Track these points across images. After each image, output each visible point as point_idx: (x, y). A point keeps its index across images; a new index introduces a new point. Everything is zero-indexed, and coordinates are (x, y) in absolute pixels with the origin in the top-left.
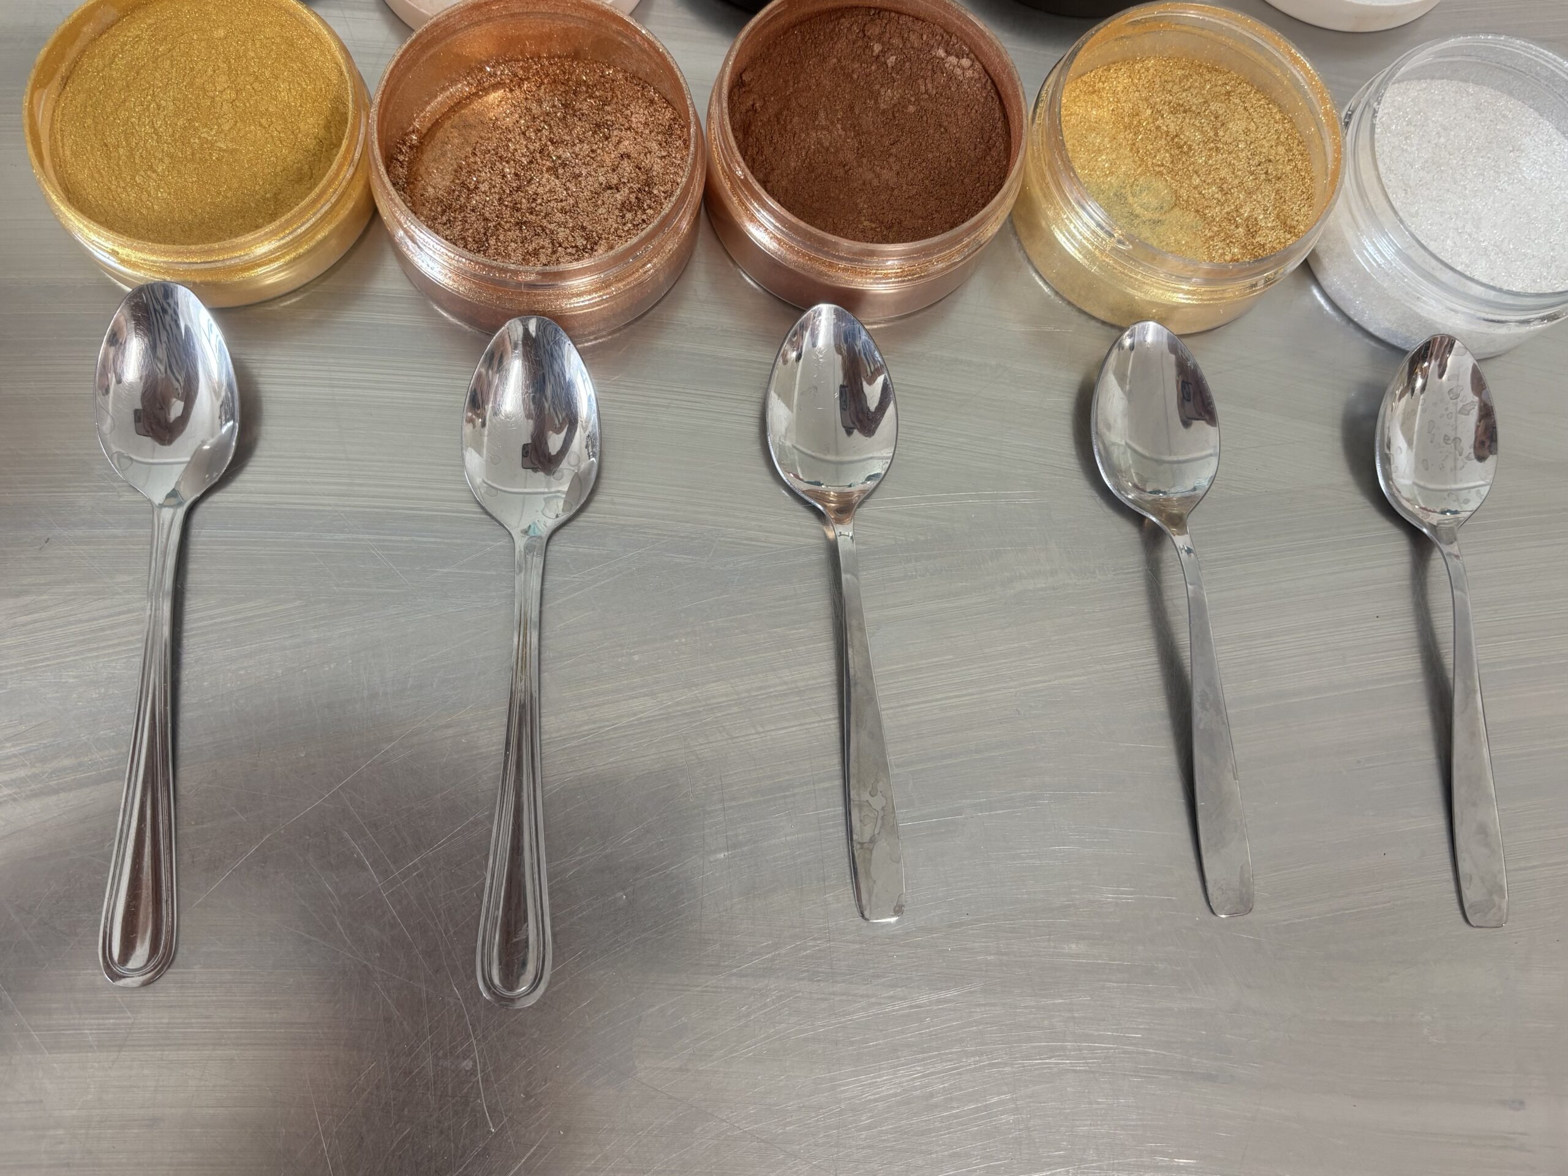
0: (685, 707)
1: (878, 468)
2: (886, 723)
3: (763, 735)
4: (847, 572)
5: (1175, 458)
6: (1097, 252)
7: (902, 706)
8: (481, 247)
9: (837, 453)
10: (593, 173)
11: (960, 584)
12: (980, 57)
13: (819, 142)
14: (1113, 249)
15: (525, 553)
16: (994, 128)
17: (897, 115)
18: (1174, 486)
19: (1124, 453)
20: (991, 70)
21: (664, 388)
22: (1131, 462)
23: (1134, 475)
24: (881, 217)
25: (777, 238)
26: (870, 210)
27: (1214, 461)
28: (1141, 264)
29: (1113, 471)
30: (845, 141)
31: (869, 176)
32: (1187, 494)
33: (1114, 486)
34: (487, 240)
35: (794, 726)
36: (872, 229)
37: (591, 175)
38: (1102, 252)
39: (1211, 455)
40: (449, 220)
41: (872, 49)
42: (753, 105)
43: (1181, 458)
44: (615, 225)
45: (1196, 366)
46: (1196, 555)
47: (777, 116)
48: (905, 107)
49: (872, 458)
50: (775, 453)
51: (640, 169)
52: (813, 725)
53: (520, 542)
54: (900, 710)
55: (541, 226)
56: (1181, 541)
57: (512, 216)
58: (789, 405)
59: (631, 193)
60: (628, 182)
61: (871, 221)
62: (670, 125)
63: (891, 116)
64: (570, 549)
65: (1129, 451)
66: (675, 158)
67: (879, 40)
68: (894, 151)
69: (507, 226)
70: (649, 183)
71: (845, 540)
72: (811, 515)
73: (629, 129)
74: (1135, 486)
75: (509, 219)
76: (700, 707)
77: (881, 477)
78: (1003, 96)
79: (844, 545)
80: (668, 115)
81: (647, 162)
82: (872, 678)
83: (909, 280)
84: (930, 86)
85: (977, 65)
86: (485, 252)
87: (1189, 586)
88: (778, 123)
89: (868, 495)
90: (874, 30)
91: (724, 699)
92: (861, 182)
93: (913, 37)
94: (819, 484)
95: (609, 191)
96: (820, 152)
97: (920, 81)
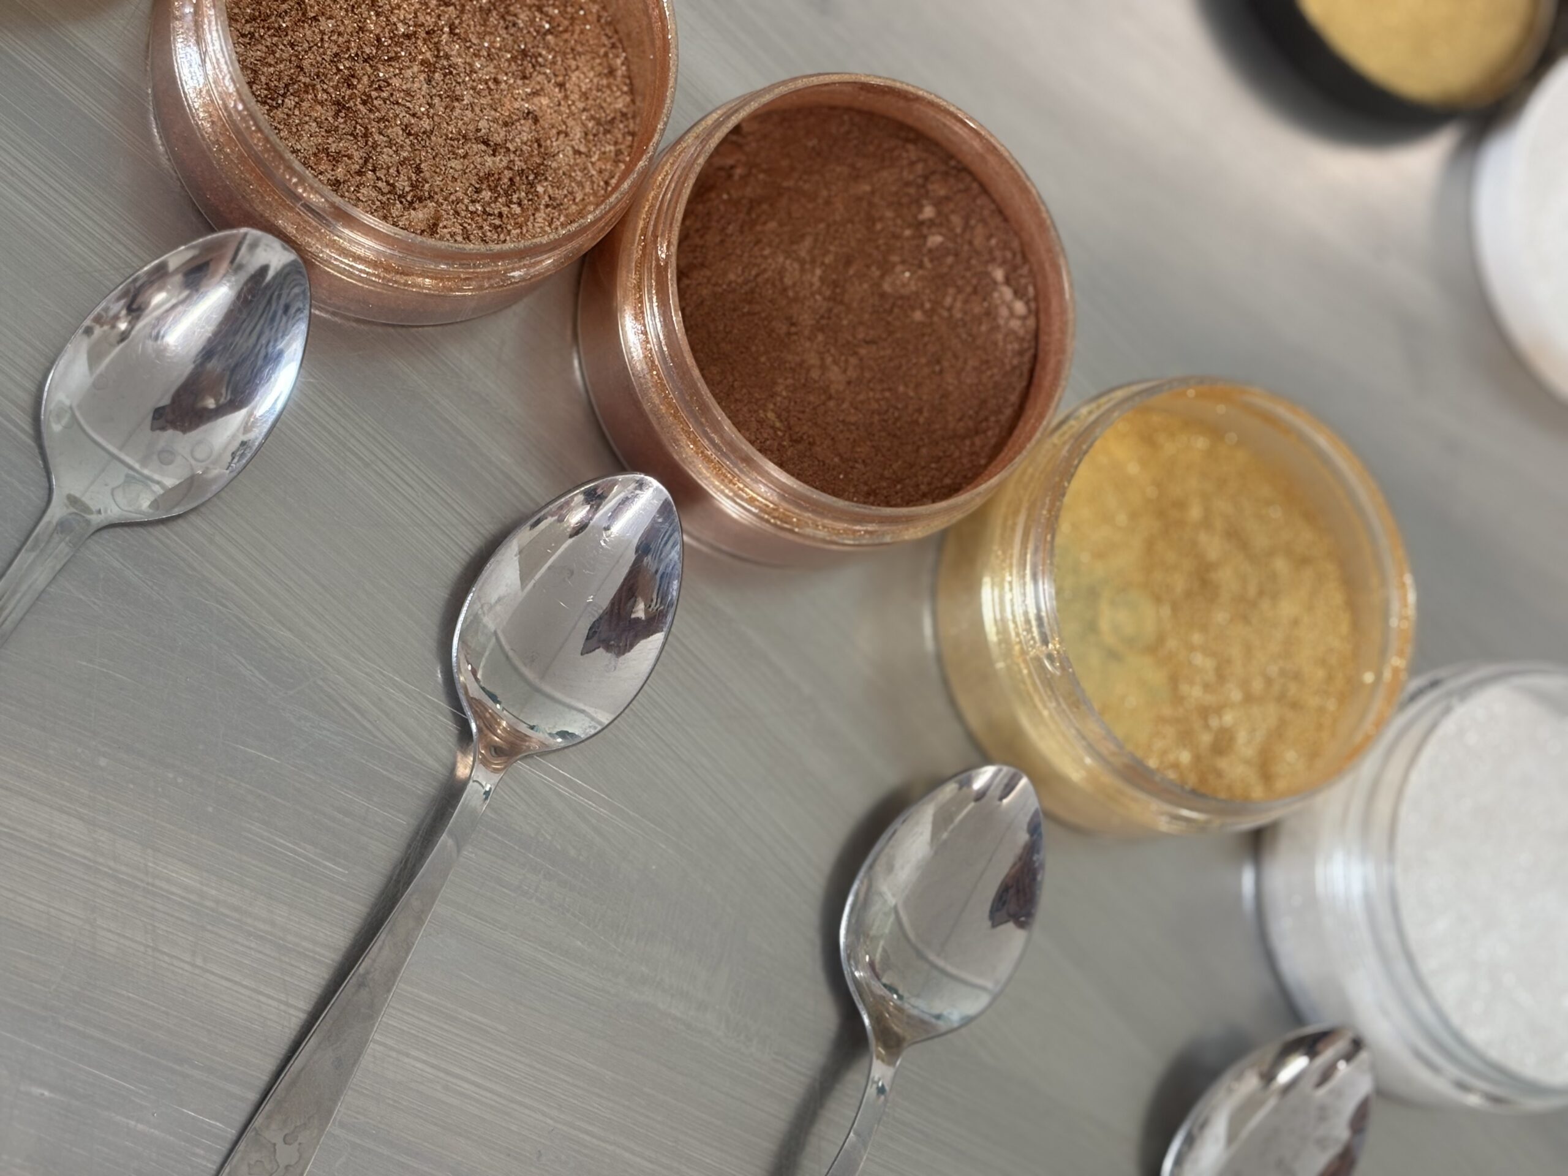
0: (123, 869)
1: (579, 727)
2: (366, 1060)
3: (197, 971)
4: (451, 834)
5: (941, 963)
6: (1017, 648)
7: (399, 1052)
8: (270, 99)
9: (542, 676)
10: (477, 110)
11: (579, 943)
12: (1042, 316)
13: (782, 272)
14: (1037, 659)
15: (55, 529)
16: (999, 411)
17: (896, 310)
18: (918, 996)
19: (886, 914)
20: (1043, 338)
21: (380, 439)
22: (887, 931)
23: (880, 950)
24: (793, 421)
25: (653, 362)
26: (786, 402)
27: (984, 1000)
28: (1057, 700)
29: (858, 929)
30: (813, 294)
31: (813, 359)
32: (926, 1017)
33: (847, 946)
34: (284, 96)
35: (246, 987)
36: (773, 427)
37: (473, 111)
38: (1023, 652)
39: (983, 989)
40: (252, 34)
41: (920, 208)
42: (732, 167)
43: (950, 969)
44: (460, 194)
45: (1042, 866)
46: (886, 1101)
47: (754, 203)
48: (913, 309)
49: (582, 711)
50: (465, 618)
51: (540, 146)
52: (270, 1002)
53: (57, 511)
54: (394, 1054)
55: (366, 128)
56: (880, 1071)
57: (336, 88)
58: (525, 577)
59: (509, 168)
60: (514, 152)
61: (779, 417)
62: (614, 119)
63: (887, 306)
64: (116, 564)
65: (892, 918)
66: (593, 164)
67: (938, 203)
68: (863, 351)
69: (322, 96)
70: (539, 173)
71: (477, 792)
72: (452, 727)
73: (561, 85)
74: (872, 964)
75: (331, 90)
76: (142, 881)
77: (578, 741)
78: (1036, 380)
79: (471, 797)
80: (620, 105)
81: (555, 144)
82: (389, 991)
83: (775, 525)
84: (958, 305)
85: (1031, 322)
86: (272, 108)
87: (852, 1134)
88: (749, 213)
89: (546, 752)
90: (939, 189)
91: (179, 892)
92: (798, 359)
93: (980, 231)
94: (494, 698)
95: (484, 147)
96: (774, 285)
97: (951, 291)
